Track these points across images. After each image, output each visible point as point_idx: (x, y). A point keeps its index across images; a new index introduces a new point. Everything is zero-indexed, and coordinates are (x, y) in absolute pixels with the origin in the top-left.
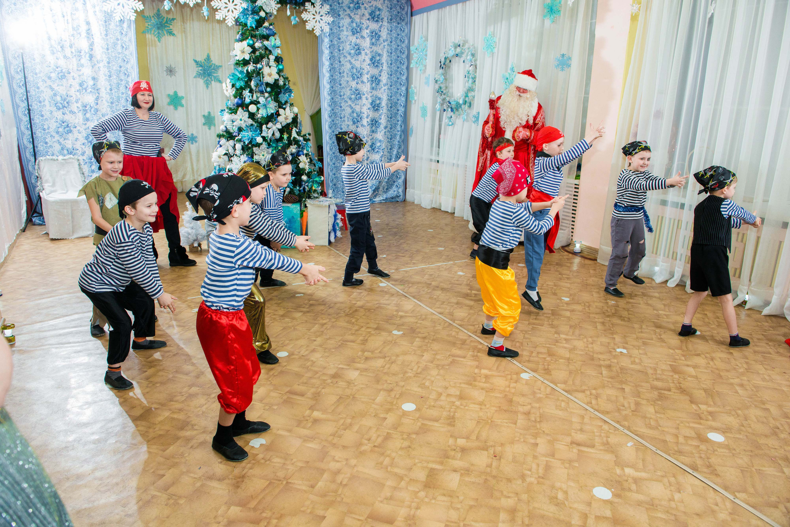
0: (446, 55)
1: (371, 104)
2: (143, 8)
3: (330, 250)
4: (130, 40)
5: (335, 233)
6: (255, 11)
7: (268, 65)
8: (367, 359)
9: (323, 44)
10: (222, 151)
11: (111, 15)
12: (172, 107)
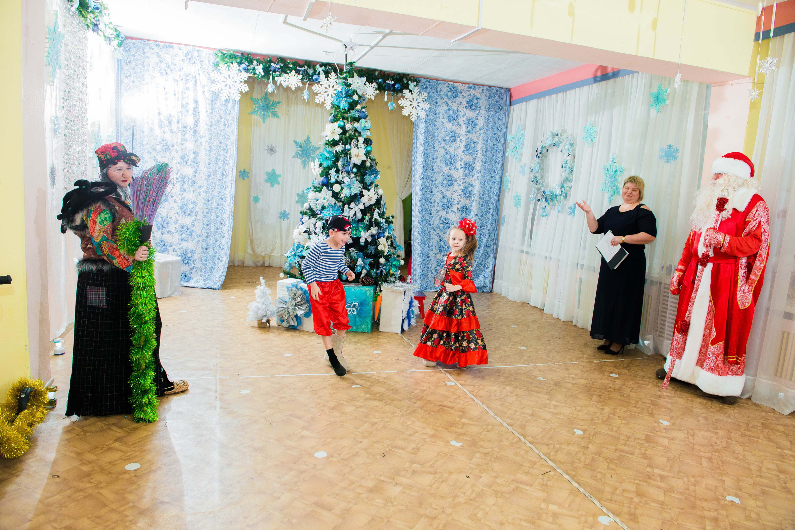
0: (543, 144)
1: (463, 190)
2: (248, 90)
3: (402, 339)
4: (233, 119)
5: (409, 321)
6: (348, 95)
7: (356, 146)
8: (414, 472)
9: (419, 130)
10: (303, 228)
11: (218, 95)
12: (269, 184)
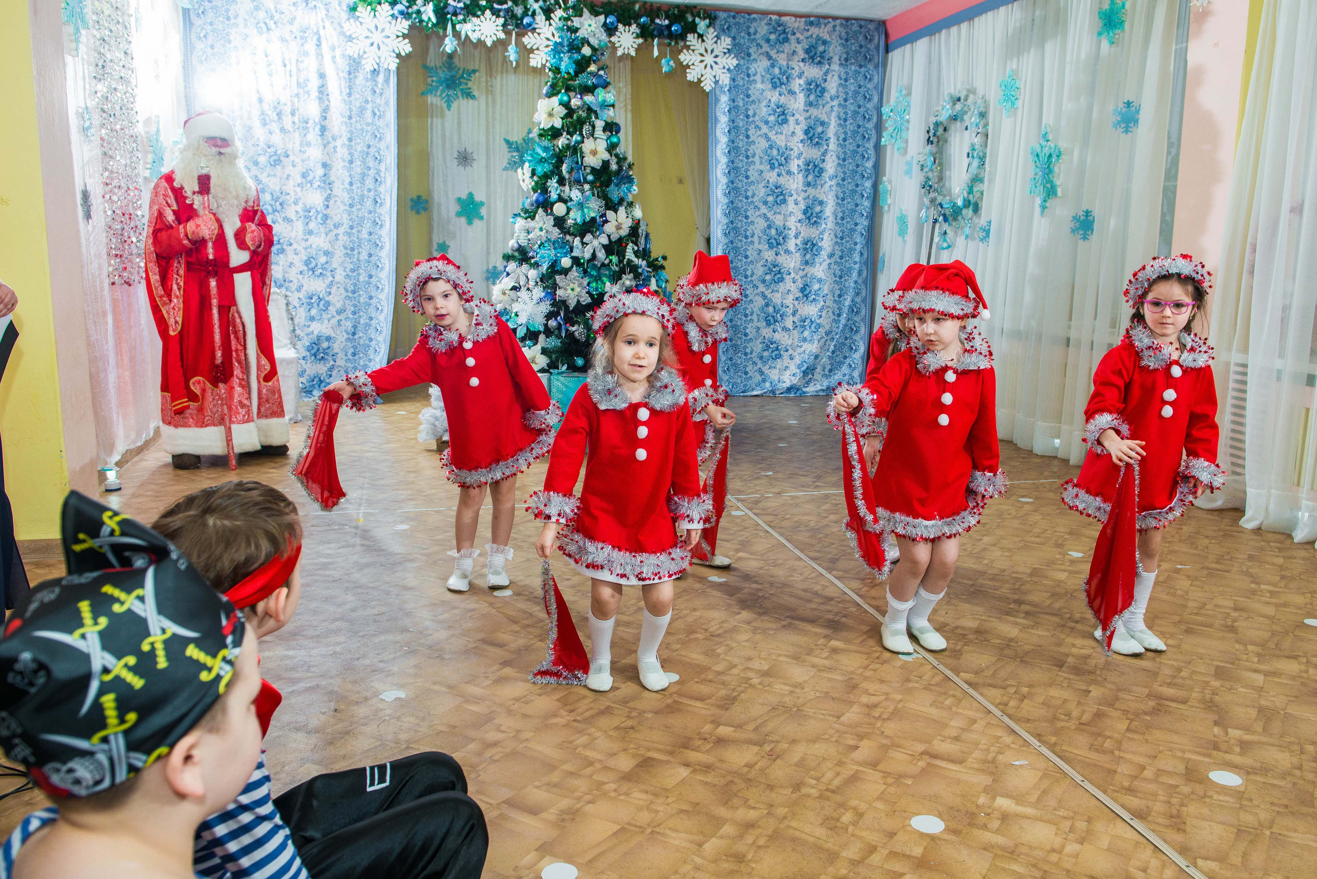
0: (938, 118)
2: (411, 49)
6: (574, 47)
7: (592, 135)
9: (719, 106)
10: (509, 282)
11: (359, 63)
12: (463, 220)
